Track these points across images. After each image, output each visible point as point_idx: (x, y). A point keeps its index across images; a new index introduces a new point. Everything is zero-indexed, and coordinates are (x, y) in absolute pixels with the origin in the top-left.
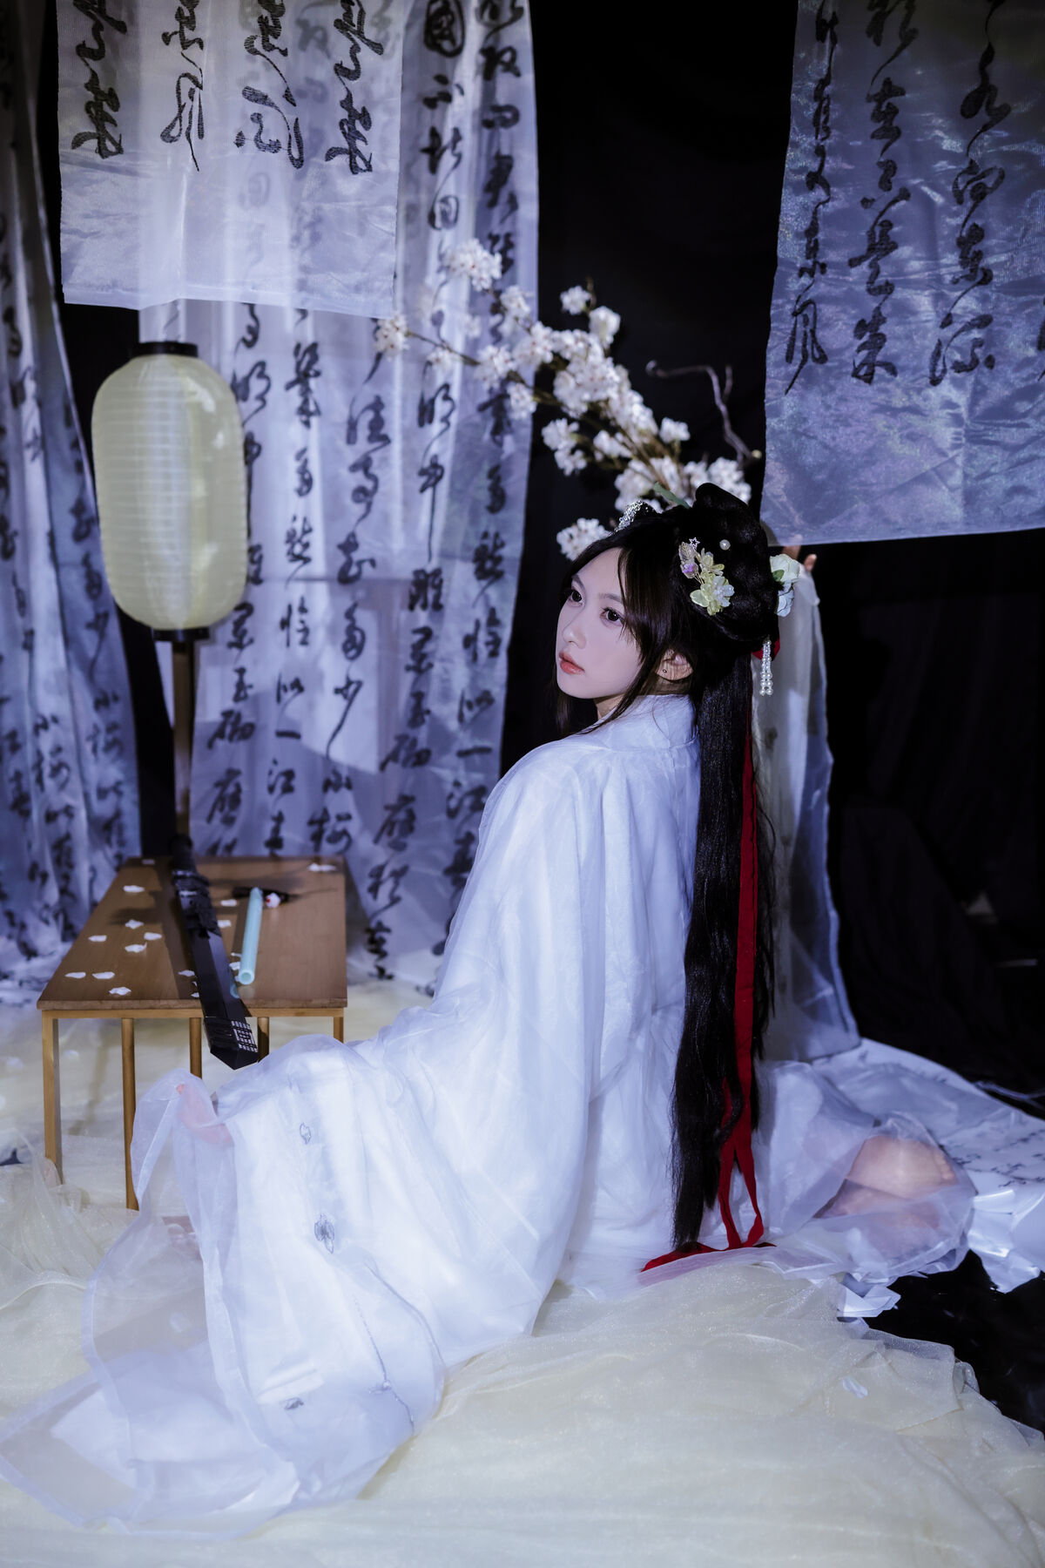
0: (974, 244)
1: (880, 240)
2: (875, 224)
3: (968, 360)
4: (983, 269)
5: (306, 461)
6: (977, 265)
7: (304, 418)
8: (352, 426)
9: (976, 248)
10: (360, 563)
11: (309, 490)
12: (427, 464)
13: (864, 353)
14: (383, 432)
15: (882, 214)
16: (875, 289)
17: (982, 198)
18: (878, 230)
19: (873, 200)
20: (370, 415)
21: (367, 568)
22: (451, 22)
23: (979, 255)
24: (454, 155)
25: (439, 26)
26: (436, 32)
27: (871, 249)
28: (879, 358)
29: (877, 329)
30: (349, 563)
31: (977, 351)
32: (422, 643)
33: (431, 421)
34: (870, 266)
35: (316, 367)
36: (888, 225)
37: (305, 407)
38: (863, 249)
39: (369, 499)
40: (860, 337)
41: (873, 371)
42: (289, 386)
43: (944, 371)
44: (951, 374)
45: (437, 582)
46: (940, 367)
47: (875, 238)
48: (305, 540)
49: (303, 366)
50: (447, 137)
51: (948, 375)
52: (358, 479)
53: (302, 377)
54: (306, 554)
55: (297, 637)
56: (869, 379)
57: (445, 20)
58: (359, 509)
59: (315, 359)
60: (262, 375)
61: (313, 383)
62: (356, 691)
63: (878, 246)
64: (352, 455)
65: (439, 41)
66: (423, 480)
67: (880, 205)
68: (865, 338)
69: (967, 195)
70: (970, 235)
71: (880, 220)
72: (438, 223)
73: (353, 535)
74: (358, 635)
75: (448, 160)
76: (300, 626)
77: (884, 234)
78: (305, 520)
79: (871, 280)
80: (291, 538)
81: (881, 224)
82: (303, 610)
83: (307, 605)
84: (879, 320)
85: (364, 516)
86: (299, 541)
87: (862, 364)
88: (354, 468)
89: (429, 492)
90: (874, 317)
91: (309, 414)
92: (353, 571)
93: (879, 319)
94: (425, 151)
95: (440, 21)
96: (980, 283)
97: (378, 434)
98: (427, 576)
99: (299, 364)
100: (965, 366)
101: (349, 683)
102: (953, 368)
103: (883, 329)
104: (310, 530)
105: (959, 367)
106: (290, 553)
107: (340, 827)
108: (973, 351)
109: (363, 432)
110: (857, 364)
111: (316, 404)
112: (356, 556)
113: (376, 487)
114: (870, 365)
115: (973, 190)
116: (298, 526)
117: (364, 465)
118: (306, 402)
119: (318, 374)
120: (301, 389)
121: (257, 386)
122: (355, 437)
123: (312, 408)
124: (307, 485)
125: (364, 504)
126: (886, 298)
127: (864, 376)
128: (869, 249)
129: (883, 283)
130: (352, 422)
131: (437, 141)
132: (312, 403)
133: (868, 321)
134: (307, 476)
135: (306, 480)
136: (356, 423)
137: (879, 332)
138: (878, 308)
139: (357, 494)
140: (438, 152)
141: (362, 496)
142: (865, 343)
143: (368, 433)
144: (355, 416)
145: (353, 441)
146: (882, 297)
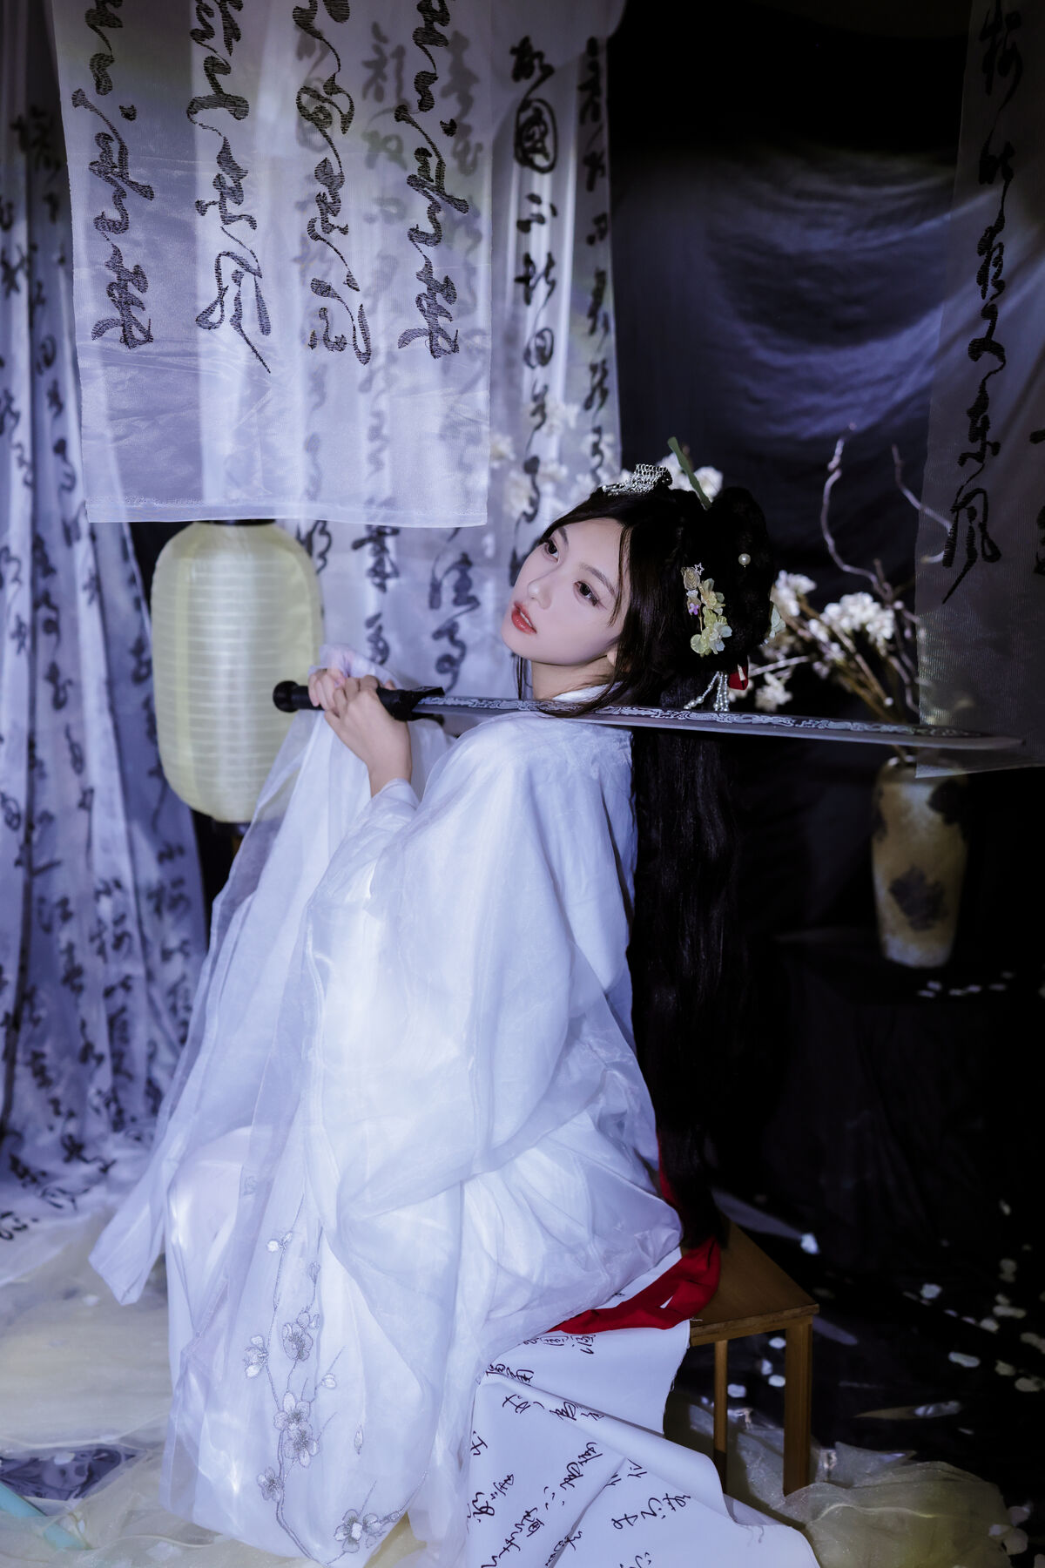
5: (380, 628)
7: (377, 580)
8: (436, 588)
14: (471, 593)
20: (455, 575)
22: (544, 134)
24: (548, 282)
25: (530, 138)
26: (528, 145)
37: (378, 569)
39: (455, 669)
42: (358, 545)
50: (541, 263)
52: (441, 647)
53: (374, 534)
57: (537, 130)
58: (444, 680)
60: (324, 532)
61: (390, 543)
64: (434, 621)
65: (531, 155)
72: (533, 361)
75: (542, 288)
88: (437, 635)
91: (385, 576)
94: (518, 280)
95: (531, 132)
97: (465, 596)
109: (447, 595)
111: (392, 564)
113: (463, 655)
117: (449, 631)
118: (380, 562)
119: (392, 532)
120: (374, 549)
121: (320, 543)
122: (439, 600)
123: (388, 569)
124: (381, 655)
125: (450, 674)
130: (437, 583)
131: (531, 269)
132: (387, 563)
134: (381, 645)
135: (379, 649)
136: (439, 585)
139: (442, 663)
140: (531, 282)
141: (447, 665)
143: (453, 595)
144: (439, 575)
145: (436, 605)
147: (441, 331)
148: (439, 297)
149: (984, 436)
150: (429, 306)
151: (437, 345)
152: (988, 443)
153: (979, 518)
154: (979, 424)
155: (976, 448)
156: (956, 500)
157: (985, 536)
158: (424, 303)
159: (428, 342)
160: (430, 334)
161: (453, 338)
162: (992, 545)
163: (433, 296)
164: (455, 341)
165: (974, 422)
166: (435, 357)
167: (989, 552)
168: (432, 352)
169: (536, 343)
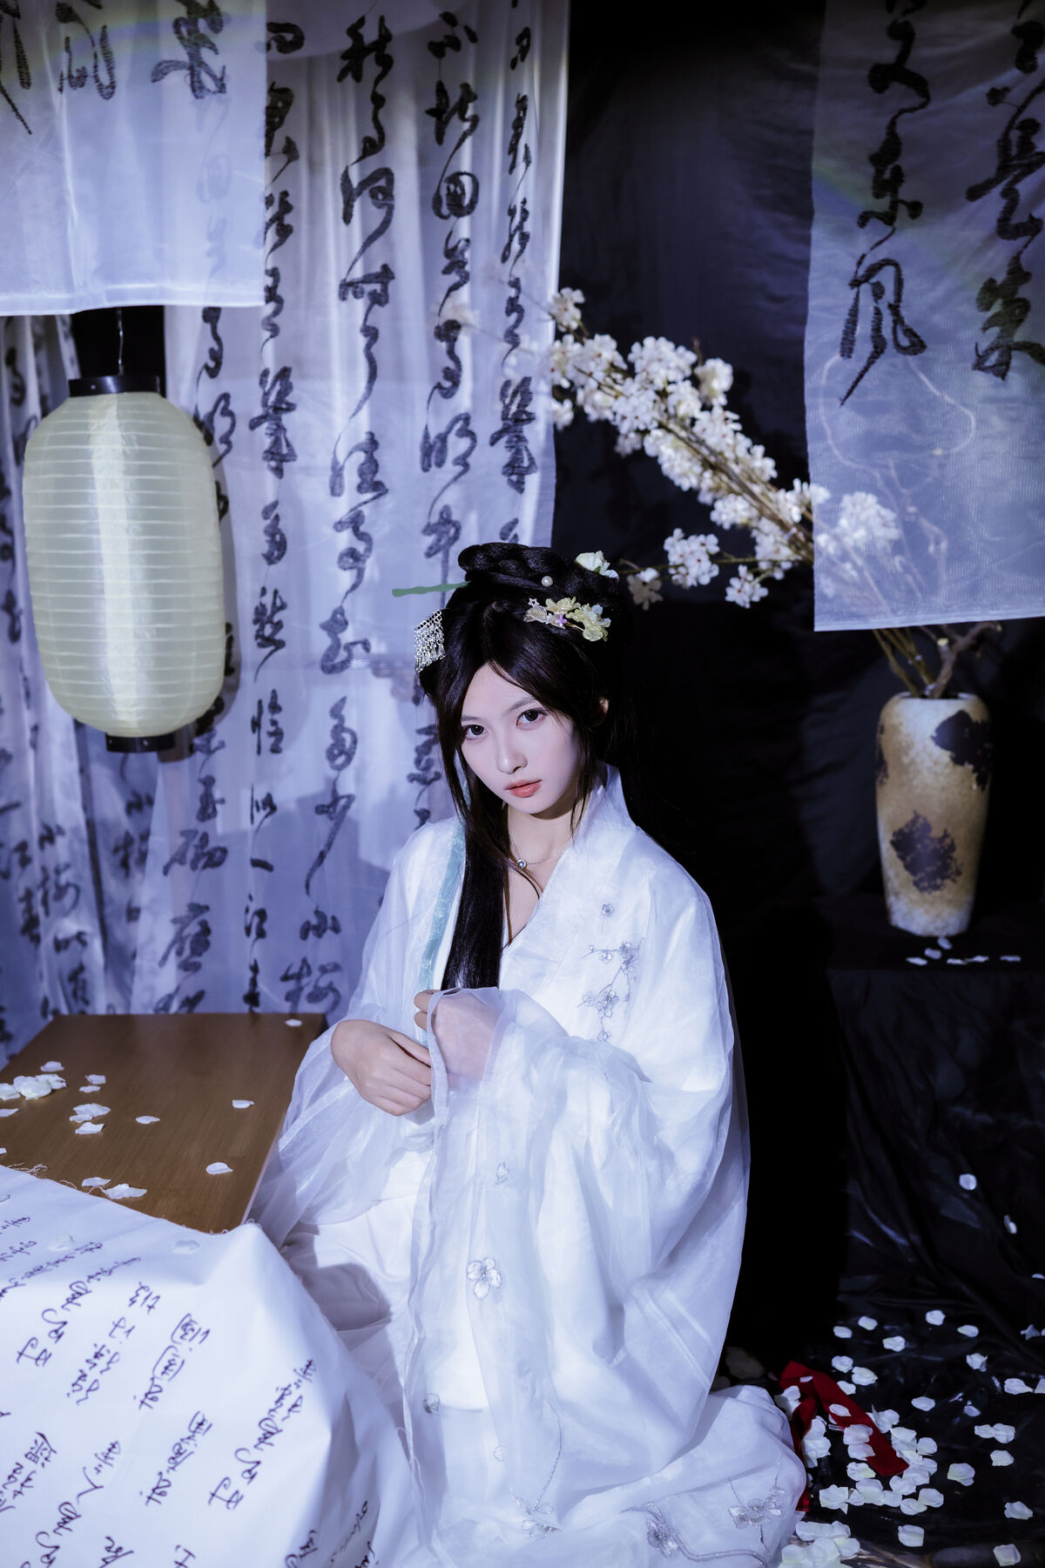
1: (1020, 152)
2: (1010, 127)
5: (277, 518)
7: (273, 464)
8: (337, 471)
10: (349, 647)
11: (279, 558)
12: (435, 519)
13: (995, 331)
14: (378, 478)
15: (1020, 110)
16: (1011, 229)
18: (1015, 135)
19: (1008, 90)
20: (360, 457)
21: (358, 650)
27: (1003, 169)
28: (1019, 337)
29: (1015, 292)
30: (336, 645)
32: (428, 746)
33: (440, 464)
34: (1004, 194)
35: (290, 399)
36: (1031, 127)
37: (275, 451)
38: (991, 171)
39: (361, 565)
40: (988, 308)
41: (1010, 358)
42: (254, 424)
47: (1009, 149)
48: (276, 619)
49: (272, 398)
52: (345, 539)
53: (271, 411)
54: (280, 636)
55: (267, 742)
56: (1001, 371)
58: (347, 578)
59: (287, 389)
60: (227, 413)
61: (285, 418)
62: (347, 807)
63: (1015, 162)
64: (337, 509)
66: (430, 540)
67: (1017, 96)
68: (997, 307)
71: (1017, 122)
72: (445, 210)
73: (340, 611)
74: (347, 737)
76: (272, 729)
77: (1026, 145)
78: (276, 592)
79: (1003, 220)
80: (261, 616)
81: (1021, 127)
82: (275, 707)
83: (280, 702)
84: (1019, 279)
85: (354, 587)
86: (270, 621)
87: (991, 349)
88: (339, 526)
89: (440, 555)
90: (1010, 273)
91: (283, 459)
92: (343, 655)
93: (1017, 276)
94: (429, 112)
97: (372, 483)
99: (265, 396)
101: (336, 798)
103: (1024, 292)
104: (283, 607)
106: (259, 635)
107: (325, 981)
109: (351, 478)
110: (984, 346)
111: (288, 444)
112: (347, 636)
113: (369, 550)
114: (1005, 347)
116: (268, 600)
117: (355, 522)
118: (276, 442)
119: (290, 408)
120: (271, 427)
121: (221, 425)
122: (341, 486)
123: (285, 450)
124: (279, 550)
125: (355, 572)
126: (1029, 242)
127: (994, 366)
128: (999, 169)
129: (1025, 219)
130: (338, 467)
131: (444, 101)
132: (284, 444)
133: (1000, 278)
134: (278, 538)
135: (276, 543)
136: (342, 468)
137: (1017, 296)
138: (1016, 259)
139: (345, 559)
140: (444, 116)
141: (351, 561)
142: (996, 315)
143: (357, 480)
144: (341, 458)
145: (338, 491)
146: (1021, 241)
147: (202, 64)
148: (202, 25)
149: (895, 192)
150: (189, 33)
151: (200, 82)
152: (903, 202)
153: (889, 296)
154: (887, 175)
155: (883, 204)
156: (856, 272)
157: (898, 320)
158: (184, 30)
159: (188, 78)
160: (191, 68)
161: (219, 76)
162: (910, 332)
163: (195, 22)
164: (222, 79)
165: (879, 172)
166: (197, 97)
167: (905, 342)
168: (194, 90)
169: (448, 189)
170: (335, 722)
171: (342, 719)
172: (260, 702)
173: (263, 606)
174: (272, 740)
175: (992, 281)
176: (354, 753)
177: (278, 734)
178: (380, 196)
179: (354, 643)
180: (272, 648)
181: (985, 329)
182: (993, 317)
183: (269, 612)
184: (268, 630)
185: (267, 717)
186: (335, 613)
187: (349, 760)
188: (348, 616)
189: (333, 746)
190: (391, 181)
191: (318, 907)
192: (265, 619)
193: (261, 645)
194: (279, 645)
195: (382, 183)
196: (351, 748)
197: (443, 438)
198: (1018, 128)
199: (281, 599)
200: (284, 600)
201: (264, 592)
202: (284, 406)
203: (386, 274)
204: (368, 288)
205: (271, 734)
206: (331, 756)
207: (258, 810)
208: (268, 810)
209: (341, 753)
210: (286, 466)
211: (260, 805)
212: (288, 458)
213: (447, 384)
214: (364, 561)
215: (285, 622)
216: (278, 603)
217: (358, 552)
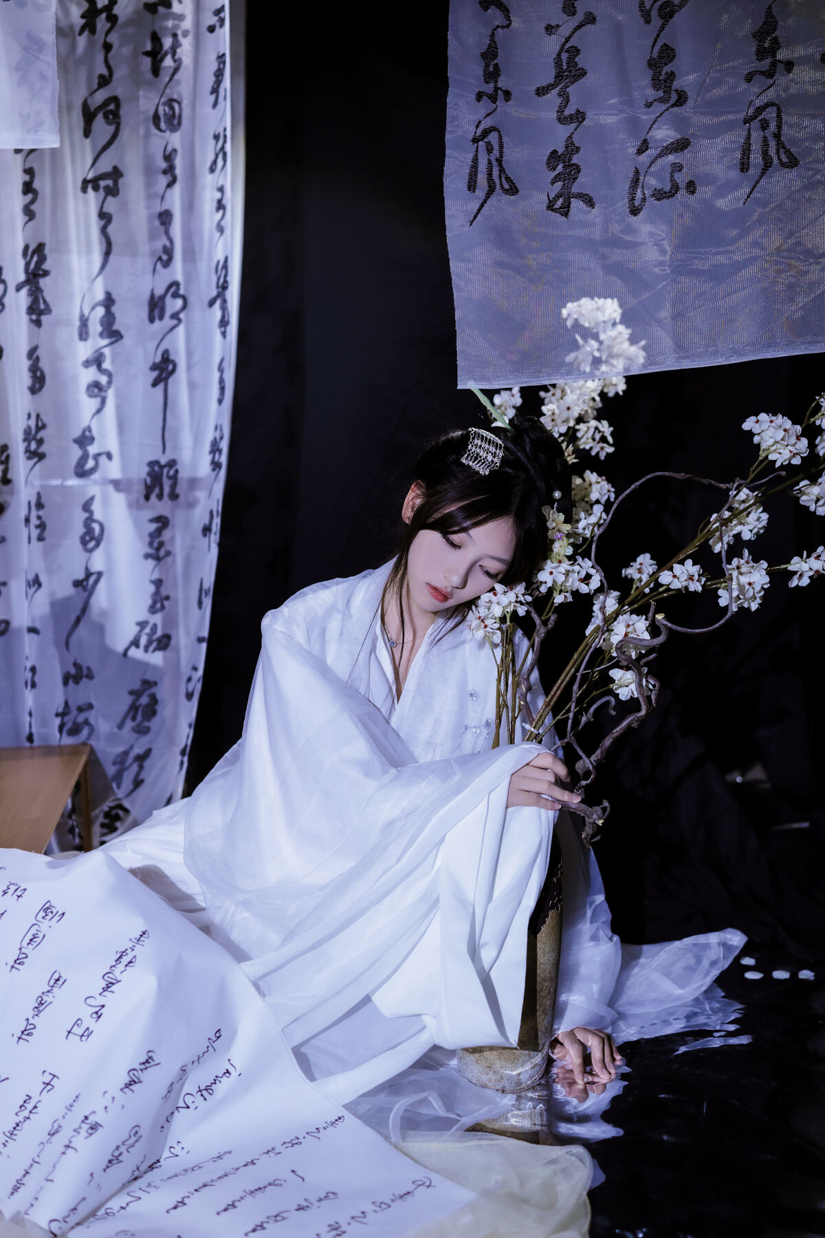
0: (666, 64)
1: (568, 67)
2: (561, 51)
3: (667, 188)
4: (677, 90)
5: (38, 359)
6: (670, 87)
7: (33, 317)
8: (84, 322)
9: (666, 69)
10: (97, 457)
11: (41, 388)
12: (158, 359)
13: (559, 185)
14: (115, 327)
15: (567, 39)
16: (566, 118)
17: (671, 17)
18: (564, 56)
19: (558, 26)
20: (100, 311)
21: (103, 459)
23: (671, 76)
24: (174, 60)
27: (559, 76)
28: (575, 189)
29: (570, 160)
30: (84, 458)
31: (676, 175)
32: (159, 532)
33: (161, 317)
34: (559, 95)
35: (46, 266)
36: (576, 51)
37: (35, 307)
38: (550, 78)
39: (103, 394)
40: (553, 169)
41: (570, 203)
42: (19, 287)
43: (644, 200)
44: (651, 201)
45: (172, 473)
46: (639, 195)
47: (562, 65)
48: (39, 437)
49: (32, 266)
50: (167, 43)
51: (647, 203)
52: (90, 374)
53: (31, 277)
54: (42, 449)
55: (35, 533)
56: (565, 211)
58: (93, 404)
59: (42, 259)
60: (1, 281)
61: (43, 282)
62: (97, 581)
63: (566, 73)
64: (84, 350)
67: (565, 31)
68: (560, 168)
69: (654, 13)
70: (660, 57)
71: (566, 47)
72: (163, 126)
73: (89, 429)
74: (96, 527)
75: (168, 64)
76: (38, 522)
77: (571, 61)
78: (38, 416)
79: (560, 111)
80: (28, 436)
81: (569, 49)
82: (40, 505)
83: (43, 501)
84: (572, 150)
85: (99, 411)
86: (35, 438)
87: (558, 196)
88: (87, 364)
89: (161, 386)
90: (567, 147)
91: (41, 313)
92: (90, 464)
93: (571, 148)
94: (147, 54)
96: (674, 105)
97: (112, 333)
98: (162, 467)
99: (27, 265)
100: (665, 193)
101: (88, 574)
102: (653, 195)
103: (575, 160)
104: (44, 427)
105: (660, 195)
106: (27, 451)
107: (81, 719)
108: (672, 176)
109: (95, 327)
110: (552, 196)
111: (45, 302)
112: (92, 449)
113: (110, 383)
114: (566, 196)
115: (661, 8)
116: (32, 423)
117: (97, 361)
118: (36, 301)
119: (46, 273)
120: (29, 290)
122: (87, 334)
123: (42, 306)
124: (39, 383)
125: (98, 400)
126: (578, 127)
127: (560, 208)
128: (557, 77)
129: (573, 112)
130: (84, 319)
131: (158, 45)
132: (41, 301)
133: (561, 150)
134: (39, 374)
135: (38, 378)
136: (87, 320)
137: (572, 162)
138: (570, 137)
139: (91, 389)
140: (159, 56)
141: (96, 390)
142: (559, 174)
143: (99, 329)
144: (86, 312)
145: (84, 337)
146: (573, 126)
149: (496, 81)
153: (496, 152)
154: (491, 67)
157: (502, 170)
162: (509, 180)
165: (487, 66)
167: (506, 186)
169: (164, 110)
170: (86, 515)
171: (91, 513)
172: (29, 503)
173: (29, 427)
174: (38, 531)
175: (555, 152)
176: (101, 540)
177: (42, 526)
178: (111, 117)
179: (99, 454)
180: (36, 459)
181: (553, 183)
182: (556, 176)
183: (33, 431)
184: (33, 446)
185: (34, 513)
186: (84, 432)
187: (97, 545)
188: (95, 433)
189: (85, 534)
190: (118, 106)
191: (75, 660)
192: (31, 437)
193: (29, 458)
194: (41, 457)
195: (112, 107)
196: (99, 535)
197: (163, 298)
198: (566, 51)
199: (42, 420)
200: (44, 421)
201: (29, 416)
202: (41, 272)
203: (116, 174)
204: (102, 183)
205: (37, 527)
206: (84, 542)
207: (30, 586)
208: (36, 586)
209: (92, 538)
210: (44, 318)
211: (31, 583)
212: (45, 312)
213: (165, 257)
214: (106, 391)
215: (45, 439)
216: (40, 424)
217: (102, 385)
